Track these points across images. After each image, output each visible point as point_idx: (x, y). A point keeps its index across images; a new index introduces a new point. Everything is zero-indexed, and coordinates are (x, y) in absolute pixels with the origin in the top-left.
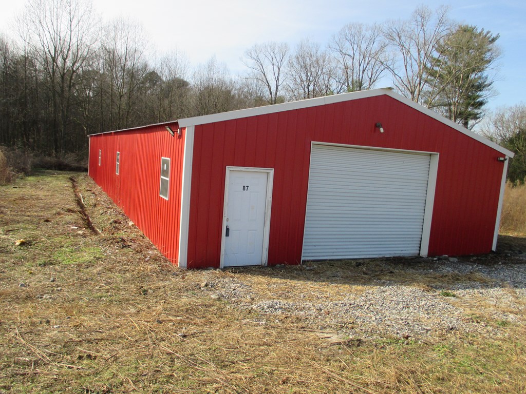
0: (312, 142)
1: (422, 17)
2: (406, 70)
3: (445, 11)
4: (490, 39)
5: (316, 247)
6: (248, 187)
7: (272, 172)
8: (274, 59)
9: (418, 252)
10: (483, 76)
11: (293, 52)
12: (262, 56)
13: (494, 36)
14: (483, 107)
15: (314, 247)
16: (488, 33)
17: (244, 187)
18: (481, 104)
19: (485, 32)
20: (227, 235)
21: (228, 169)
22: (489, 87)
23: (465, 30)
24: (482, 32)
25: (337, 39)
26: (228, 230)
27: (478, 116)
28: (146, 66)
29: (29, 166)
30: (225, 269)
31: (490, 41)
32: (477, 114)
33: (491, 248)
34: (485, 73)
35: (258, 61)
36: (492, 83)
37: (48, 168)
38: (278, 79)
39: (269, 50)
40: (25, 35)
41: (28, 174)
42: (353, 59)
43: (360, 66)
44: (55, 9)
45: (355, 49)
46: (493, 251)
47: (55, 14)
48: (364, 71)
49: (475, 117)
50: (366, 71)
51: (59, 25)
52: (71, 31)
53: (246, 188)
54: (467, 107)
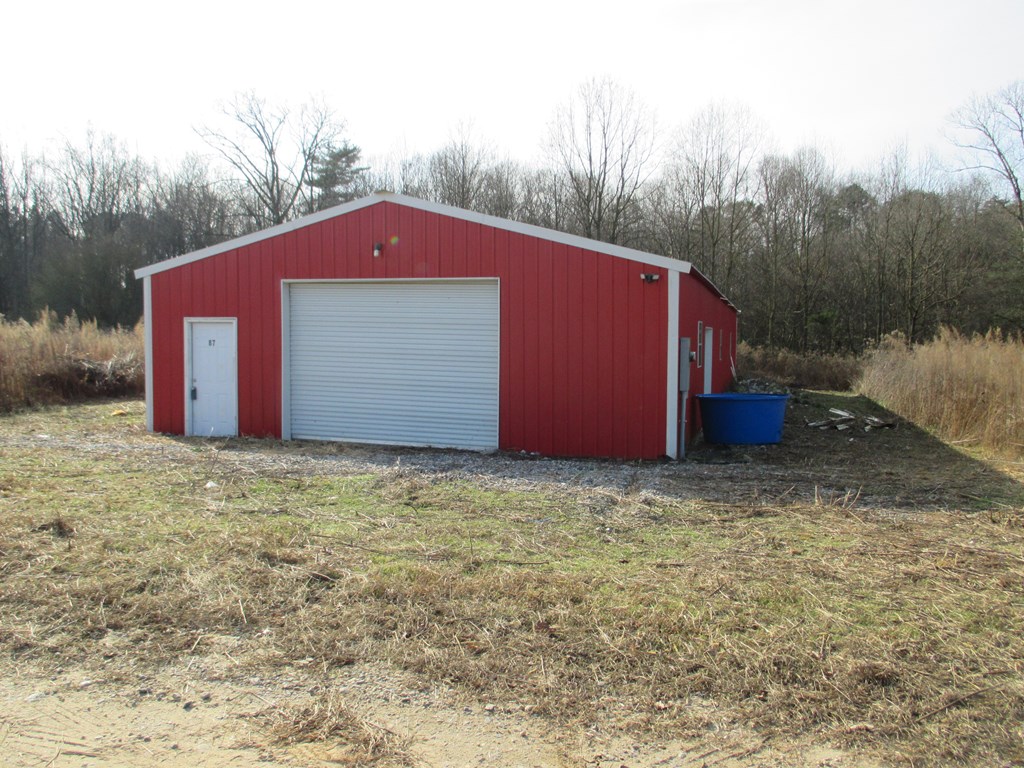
0: (282, 281)
6: (214, 341)
7: (234, 321)
15: (314, 423)
17: (210, 342)
20: (194, 396)
21: (185, 321)
26: (194, 392)
33: (665, 451)
46: (669, 456)
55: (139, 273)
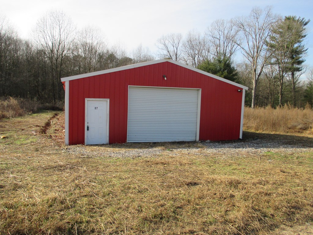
0: (129, 86)
1: (256, 13)
2: (248, 45)
3: (270, 9)
4: (305, 23)
5: (136, 136)
6: (97, 107)
7: (108, 100)
8: (174, 43)
9: (195, 139)
10: (302, 45)
11: (185, 38)
12: (167, 42)
13: (307, 21)
14: (303, 64)
15: (135, 136)
16: (303, 19)
17: (95, 108)
18: (302, 62)
19: (301, 19)
20: (88, 129)
21: (86, 100)
22: (306, 52)
23: (288, 19)
24: (299, 19)
25: (210, 29)
26: (88, 128)
27: (300, 69)
28: (108, 51)
29: (35, 108)
30: (87, 145)
31: (304, 24)
32: (299, 68)
33: (239, 137)
34: (302, 44)
35: (165, 45)
36: (308, 49)
37: (47, 110)
38: (177, 54)
39: (171, 38)
40: (37, 39)
41: (34, 112)
42: (220, 40)
43: (224, 44)
44: (52, 24)
45: (220, 35)
46: (240, 139)
47: (52, 27)
48: (227, 47)
49: (298, 70)
50: (228, 47)
51: (54, 32)
52: (60, 35)
53: (96, 108)
54: (293, 65)
55: (63, 80)
